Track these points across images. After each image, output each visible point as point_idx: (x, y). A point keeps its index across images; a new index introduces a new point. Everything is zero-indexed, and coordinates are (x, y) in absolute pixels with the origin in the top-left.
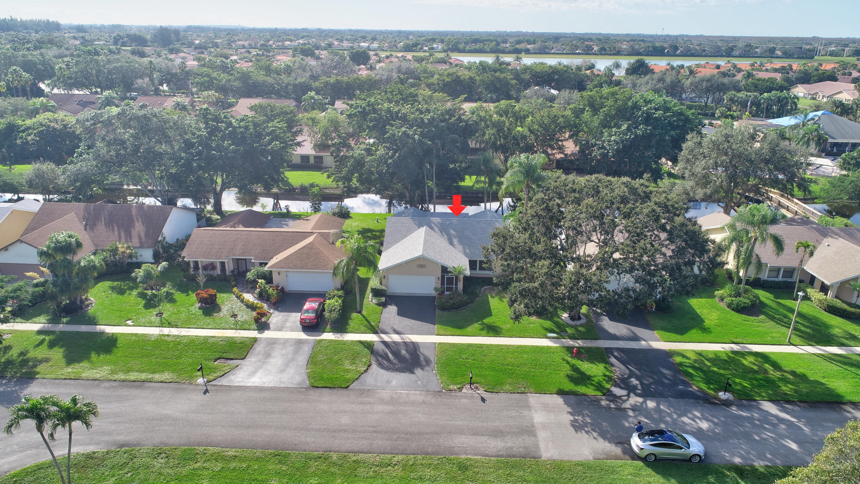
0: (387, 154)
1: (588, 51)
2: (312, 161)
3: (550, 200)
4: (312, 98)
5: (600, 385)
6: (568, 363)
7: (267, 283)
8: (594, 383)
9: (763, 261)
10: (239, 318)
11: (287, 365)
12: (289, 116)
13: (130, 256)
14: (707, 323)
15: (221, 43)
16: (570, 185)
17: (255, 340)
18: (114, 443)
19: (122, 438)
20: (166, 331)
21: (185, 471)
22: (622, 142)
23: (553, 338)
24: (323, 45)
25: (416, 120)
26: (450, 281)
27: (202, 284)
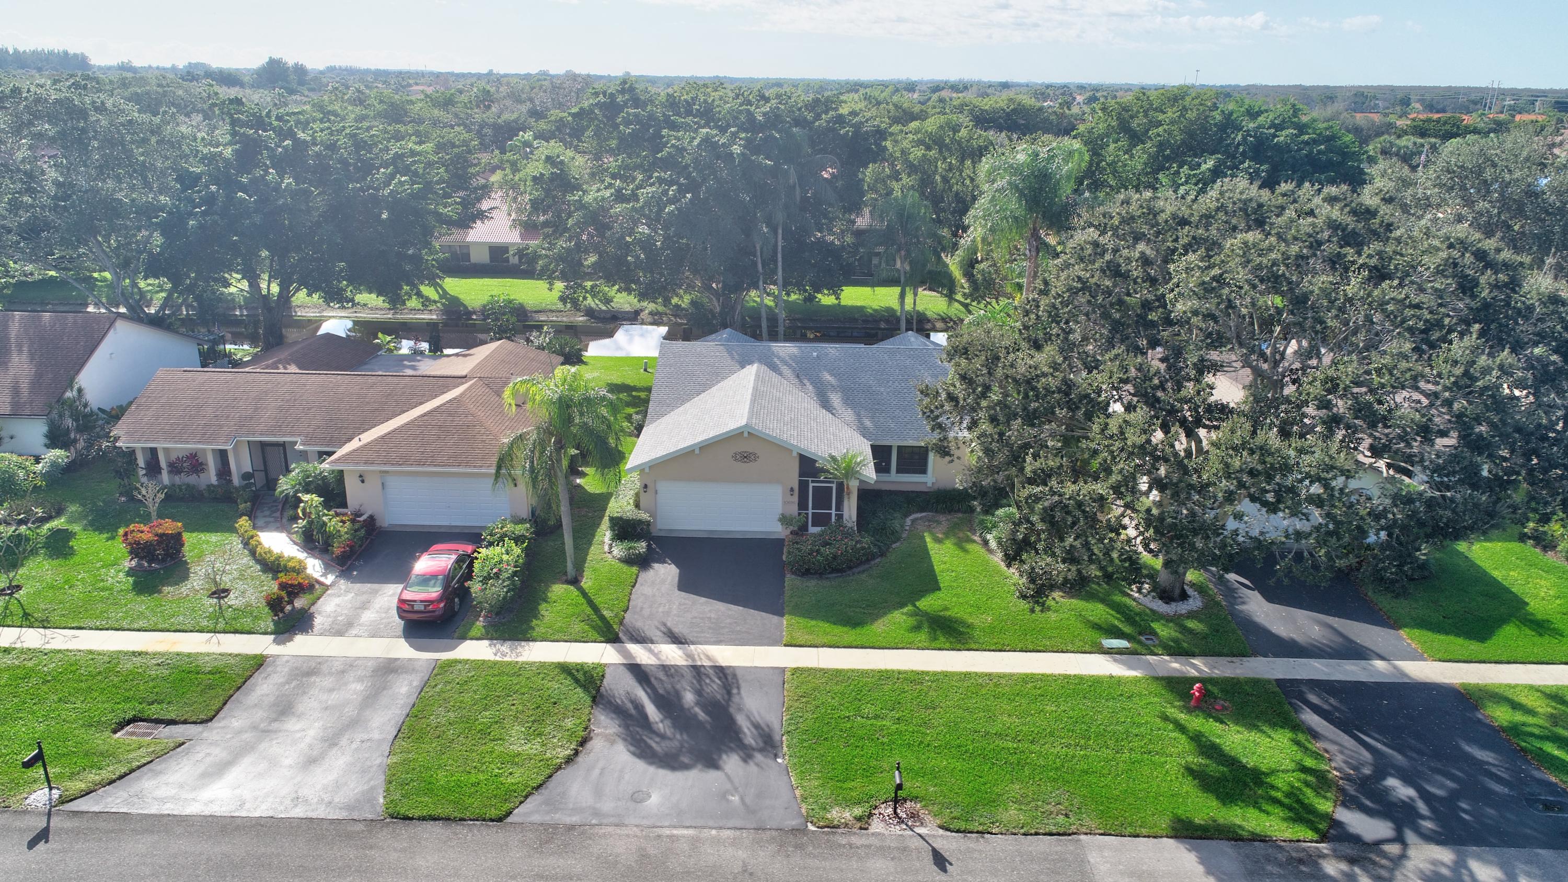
0: (665, 193)
2: (514, 257)
4: (527, 144)
5: (1299, 801)
6: (1181, 728)
7: (328, 504)
8: (1279, 795)
10: (232, 600)
11: (331, 741)
12: (456, 150)
14: (1536, 607)
17: (259, 663)
23: (1121, 652)
26: (823, 497)
27: (153, 509)
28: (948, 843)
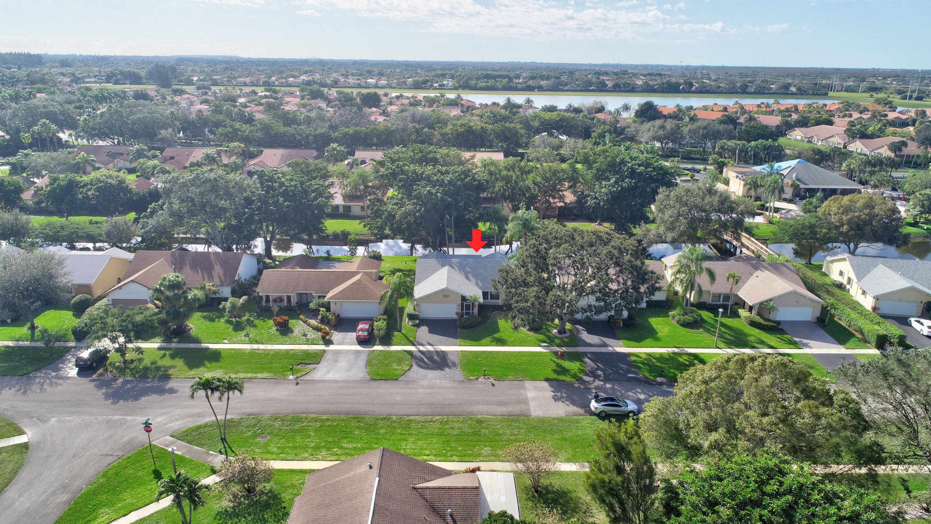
0: (416, 208)
1: (602, 88)
2: (341, 210)
3: (540, 244)
4: (334, 149)
5: (575, 375)
6: (554, 362)
7: (327, 311)
8: (571, 374)
9: (704, 289)
10: (309, 336)
11: (351, 366)
13: (215, 293)
14: (660, 335)
15: (220, 79)
16: (554, 234)
17: (324, 351)
18: (244, 414)
19: (247, 411)
20: (255, 346)
21: (297, 427)
22: (611, 193)
23: (545, 346)
24: (329, 82)
25: (438, 180)
26: (468, 307)
27: (275, 313)
28: (494, 382)
